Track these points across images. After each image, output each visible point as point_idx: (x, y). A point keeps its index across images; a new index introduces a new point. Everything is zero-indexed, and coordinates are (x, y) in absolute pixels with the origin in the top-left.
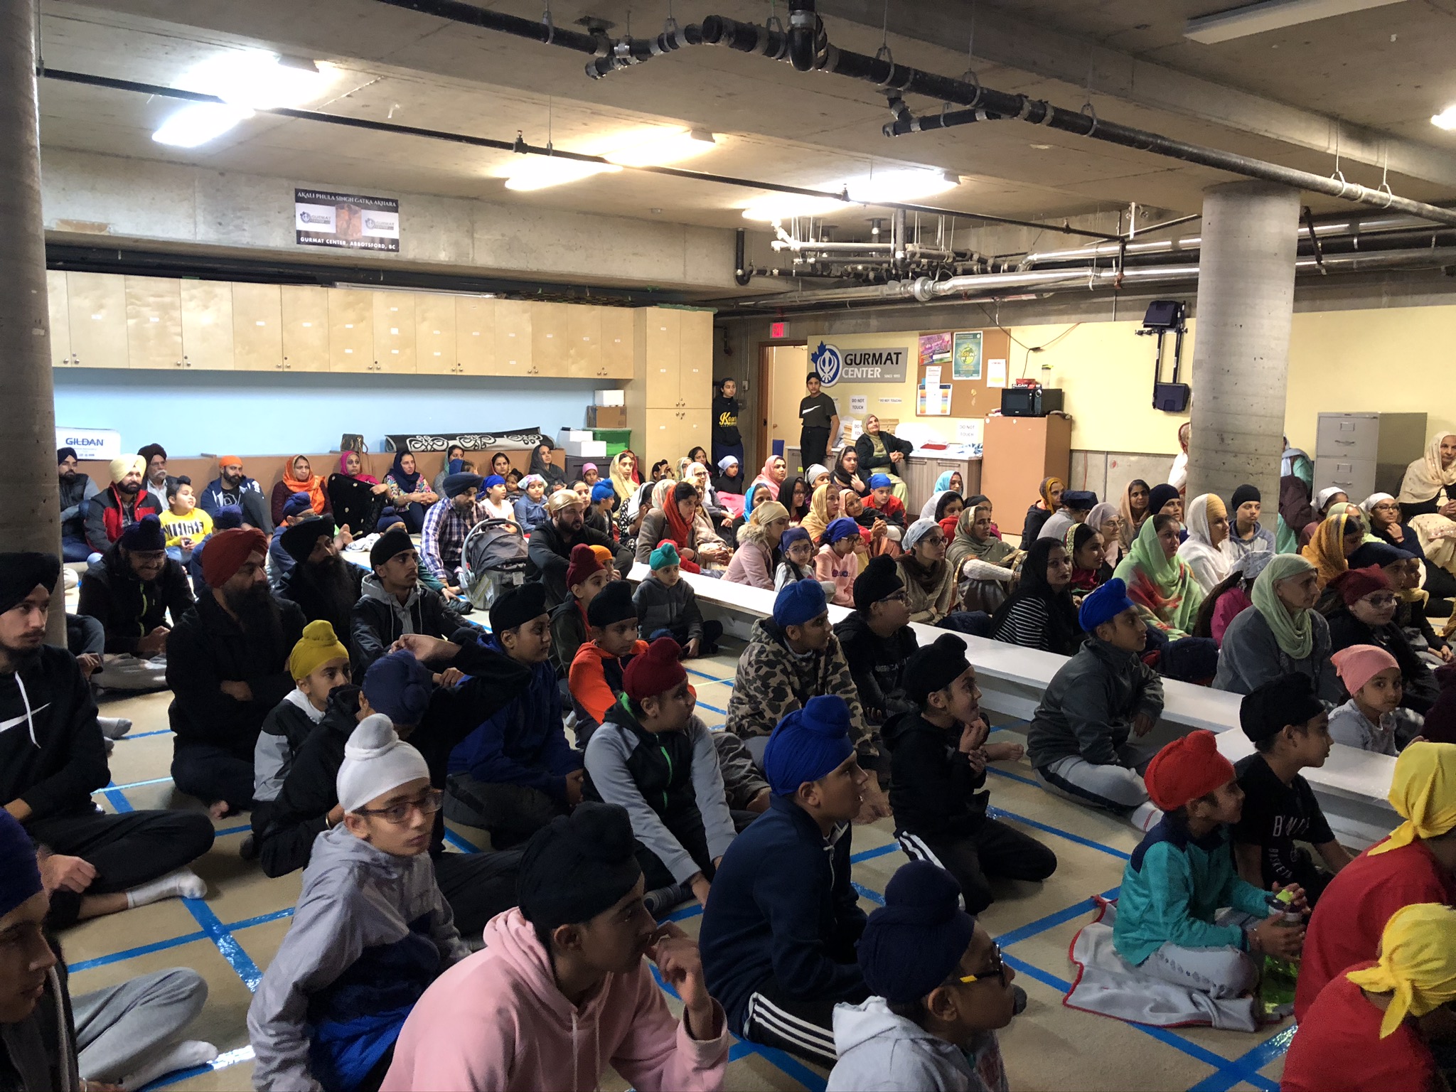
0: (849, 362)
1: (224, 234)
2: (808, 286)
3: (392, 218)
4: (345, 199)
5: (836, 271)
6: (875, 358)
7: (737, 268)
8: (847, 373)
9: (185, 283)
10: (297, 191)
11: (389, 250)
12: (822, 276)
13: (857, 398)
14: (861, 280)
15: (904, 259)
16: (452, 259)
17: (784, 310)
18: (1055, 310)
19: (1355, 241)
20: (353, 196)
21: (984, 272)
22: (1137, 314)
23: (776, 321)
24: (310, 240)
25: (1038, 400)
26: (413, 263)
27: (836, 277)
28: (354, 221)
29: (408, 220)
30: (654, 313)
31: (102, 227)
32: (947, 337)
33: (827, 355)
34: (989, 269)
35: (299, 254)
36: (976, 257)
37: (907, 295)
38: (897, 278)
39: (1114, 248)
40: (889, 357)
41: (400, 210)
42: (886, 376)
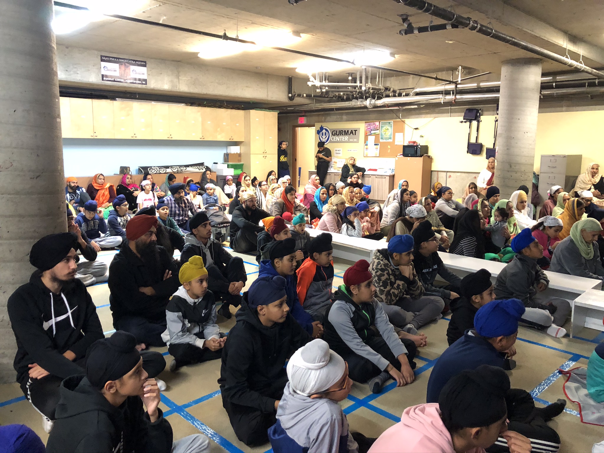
0: (334, 134)
1: (68, 75)
2: (318, 101)
3: (144, 69)
4: (123, 61)
5: (331, 95)
6: (346, 133)
7: (289, 94)
8: (333, 139)
10: (101, 56)
11: (142, 84)
12: (325, 97)
13: (338, 149)
14: (341, 99)
15: (365, 90)
16: (170, 88)
17: (306, 112)
18: (424, 113)
19: (554, 84)
20: (127, 59)
21: (395, 96)
22: (459, 114)
23: (301, 116)
24: (108, 79)
25: (419, 150)
26: (153, 90)
27: (331, 98)
28: (127, 71)
29: (151, 70)
30: (254, 113)
32: (377, 123)
33: (324, 131)
34: (397, 95)
35: (102, 85)
36: (392, 90)
37: (363, 106)
38: (357, 98)
39: (452, 87)
40: (352, 132)
41: (147, 65)
42: (350, 140)
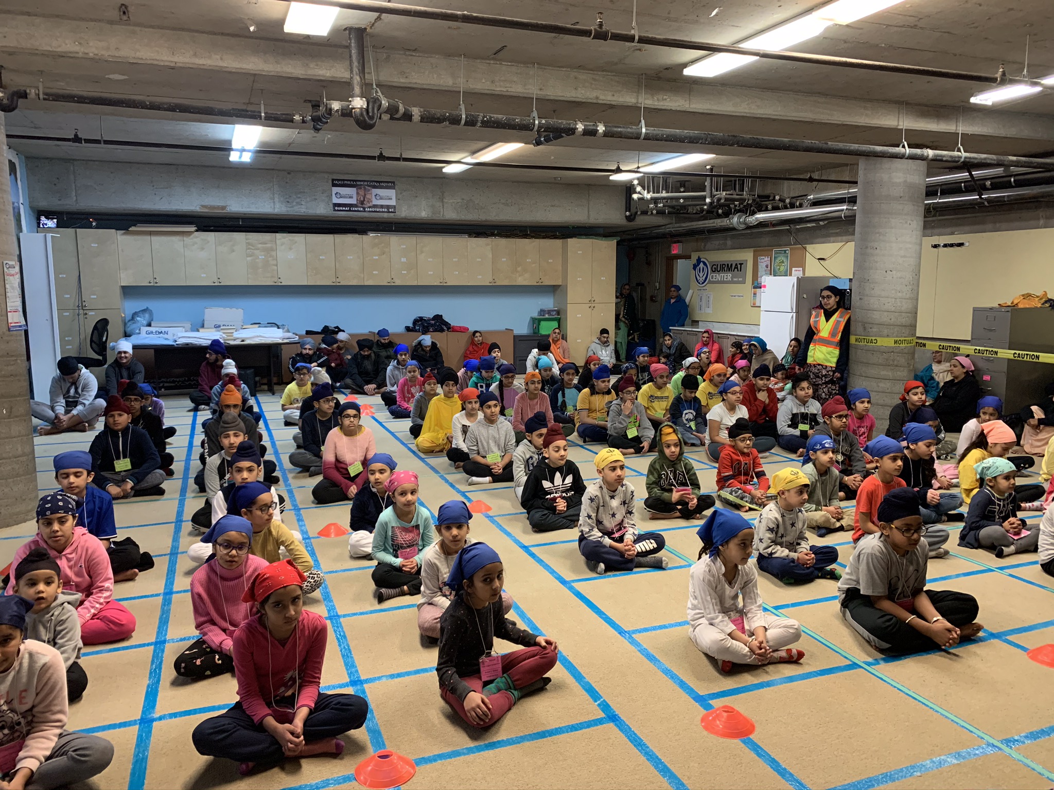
0: (713, 269)
1: (291, 208)
3: (391, 193)
4: (362, 183)
6: (728, 267)
7: (626, 211)
8: (712, 276)
9: (279, 236)
10: (333, 180)
11: (389, 212)
14: (713, 215)
15: (711, 203)
16: (430, 215)
18: (834, 233)
19: (1012, 180)
20: (368, 181)
21: (785, 208)
23: (675, 242)
24: (342, 208)
26: (405, 218)
28: (368, 196)
29: (401, 193)
30: (573, 243)
31: (224, 208)
33: (701, 265)
34: (788, 206)
36: (777, 198)
37: (731, 226)
41: (396, 187)
42: (735, 279)
